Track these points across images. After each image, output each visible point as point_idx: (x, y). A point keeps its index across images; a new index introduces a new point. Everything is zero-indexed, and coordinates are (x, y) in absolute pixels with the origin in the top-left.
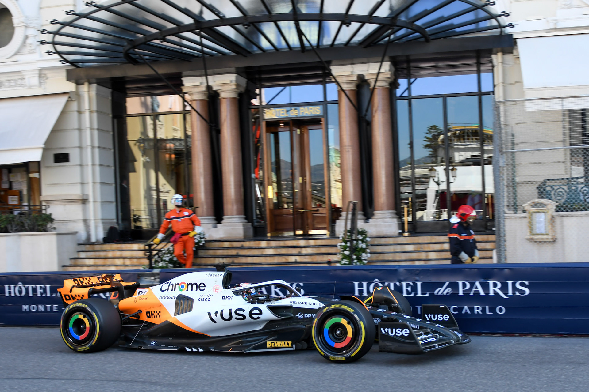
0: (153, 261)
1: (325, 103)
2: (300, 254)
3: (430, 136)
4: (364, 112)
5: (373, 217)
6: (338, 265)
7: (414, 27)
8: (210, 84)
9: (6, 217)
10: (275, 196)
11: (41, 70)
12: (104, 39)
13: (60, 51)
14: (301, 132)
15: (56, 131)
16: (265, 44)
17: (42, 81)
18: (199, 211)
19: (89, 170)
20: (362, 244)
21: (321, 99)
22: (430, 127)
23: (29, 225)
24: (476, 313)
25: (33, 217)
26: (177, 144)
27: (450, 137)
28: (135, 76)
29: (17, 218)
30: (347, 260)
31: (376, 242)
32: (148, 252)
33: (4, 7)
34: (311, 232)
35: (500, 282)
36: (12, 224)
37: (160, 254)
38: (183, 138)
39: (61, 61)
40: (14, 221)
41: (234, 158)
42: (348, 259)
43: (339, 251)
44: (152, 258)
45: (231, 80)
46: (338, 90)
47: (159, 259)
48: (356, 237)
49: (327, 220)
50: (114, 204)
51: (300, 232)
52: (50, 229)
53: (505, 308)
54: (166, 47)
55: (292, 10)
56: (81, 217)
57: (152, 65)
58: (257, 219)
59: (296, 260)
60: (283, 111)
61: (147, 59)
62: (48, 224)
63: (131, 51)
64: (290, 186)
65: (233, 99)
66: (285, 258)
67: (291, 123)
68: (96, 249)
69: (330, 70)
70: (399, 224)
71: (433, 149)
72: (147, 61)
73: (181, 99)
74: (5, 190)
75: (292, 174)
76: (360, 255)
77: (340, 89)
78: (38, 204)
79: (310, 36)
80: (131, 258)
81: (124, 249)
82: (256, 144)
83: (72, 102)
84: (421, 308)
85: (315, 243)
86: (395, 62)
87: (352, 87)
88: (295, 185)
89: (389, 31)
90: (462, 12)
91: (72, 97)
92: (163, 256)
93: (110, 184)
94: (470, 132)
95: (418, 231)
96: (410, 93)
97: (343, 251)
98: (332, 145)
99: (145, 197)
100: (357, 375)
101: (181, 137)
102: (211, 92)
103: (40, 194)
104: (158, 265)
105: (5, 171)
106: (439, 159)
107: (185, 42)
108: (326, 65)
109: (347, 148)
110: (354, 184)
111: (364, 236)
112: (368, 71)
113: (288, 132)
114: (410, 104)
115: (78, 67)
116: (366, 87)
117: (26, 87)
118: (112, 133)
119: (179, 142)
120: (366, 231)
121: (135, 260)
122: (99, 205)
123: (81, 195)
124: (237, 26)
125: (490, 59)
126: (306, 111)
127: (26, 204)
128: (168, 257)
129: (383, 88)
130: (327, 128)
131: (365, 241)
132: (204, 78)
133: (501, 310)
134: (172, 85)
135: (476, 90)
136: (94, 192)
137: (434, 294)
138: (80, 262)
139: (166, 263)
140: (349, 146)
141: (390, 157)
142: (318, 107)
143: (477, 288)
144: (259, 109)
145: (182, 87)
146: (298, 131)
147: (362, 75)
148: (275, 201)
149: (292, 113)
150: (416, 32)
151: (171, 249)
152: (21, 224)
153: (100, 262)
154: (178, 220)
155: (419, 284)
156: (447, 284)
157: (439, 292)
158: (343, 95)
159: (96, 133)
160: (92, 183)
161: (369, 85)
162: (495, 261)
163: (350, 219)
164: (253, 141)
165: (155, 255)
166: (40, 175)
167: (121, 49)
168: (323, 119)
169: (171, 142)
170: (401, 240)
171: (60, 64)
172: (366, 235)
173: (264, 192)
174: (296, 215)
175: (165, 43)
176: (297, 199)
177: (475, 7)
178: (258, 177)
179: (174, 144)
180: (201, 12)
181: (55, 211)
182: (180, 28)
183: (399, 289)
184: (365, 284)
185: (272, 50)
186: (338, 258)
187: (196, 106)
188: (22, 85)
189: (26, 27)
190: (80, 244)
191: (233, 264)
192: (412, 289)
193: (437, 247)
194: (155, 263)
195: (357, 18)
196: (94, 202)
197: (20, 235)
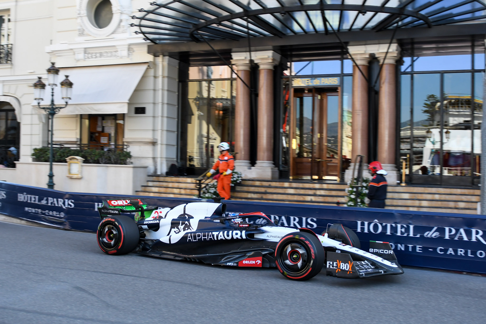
0: (202, 192)
1: (342, 75)
2: (315, 195)
3: (428, 103)
4: (373, 84)
6: (345, 206)
7: (419, 15)
8: (253, 58)
9: (99, 152)
10: (298, 146)
11: (130, 45)
12: (176, 23)
13: (144, 32)
14: (321, 97)
15: (138, 90)
16: (296, 28)
17: (130, 53)
18: (238, 156)
19: (159, 120)
21: (339, 72)
22: (429, 96)
23: (114, 159)
24: (459, 254)
25: (117, 153)
26: (224, 102)
27: (446, 104)
28: (197, 51)
29: (106, 154)
30: (352, 203)
32: (198, 185)
34: (324, 178)
35: (482, 231)
36: (102, 158)
37: (207, 188)
38: (229, 98)
39: (144, 39)
40: (104, 155)
41: (268, 116)
42: (353, 201)
43: (346, 195)
44: (201, 190)
45: (269, 55)
46: (353, 65)
47: (206, 191)
48: (361, 184)
49: (339, 169)
50: (176, 147)
51: (316, 177)
52: (128, 163)
53: (485, 252)
54: (222, 30)
55: (319, 2)
56: (151, 155)
57: (210, 43)
58: (283, 165)
59: (311, 199)
60: (308, 80)
61: (206, 39)
62: (128, 159)
63: (195, 32)
64: (310, 138)
65: (270, 70)
66: (303, 197)
67: (314, 91)
68: (160, 180)
69: (347, 49)
70: (398, 175)
71: (430, 114)
72: (206, 40)
73: (230, 69)
74: (99, 133)
75: (313, 130)
76: (363, 199)
77: (354, 64)
78: (120, 144)
79: (333, 22)
80: (185, 189)
81: (181, 181)
82: (285, 105)
83: (150, 69)
84: (412, 246)
86: (401, 44)
87: (364, 63)
88: (314, 139)
89: (398, 19)
90: (461, 4)
91: (150, 66)
92: (210, 189)
93: (174, 132)
94: (464, 101)
95: (414, 182)
96: (412, 68)
97: (350, 195)
98: (346, 107)
99: (198, 142)
100: (355, 296)
101: (227, 97)
102: (253, 64)
103: (123, 137)
104: (205, 196)
105: (100, 119)
106: (436, 123)
107: (235, 26)
108: (344, 45)
109: (357, 111)
110: (362, 142)
111: (367, 183)
112: (378, 50)
113: (311, 97)
114: (412, 78)
115: (156, 43)
116: (376, 63)
117: (118, 58)
118: (177, 93)
119: (226, 101)
121: (188, 191)
122: (164, 147)
123: (152, 139)
124: (275, 14)
125: (483, 42)
126: (327, 81)
127: (113, 143)
128: (213, 190)
129: (390, 64)
130: (342, 95)
132: (248, 53)
133: (481, 254)
134: (224, 58)
135: (469, 68)
136: (162, 137)
137: (423, 236)
138: (148, 189)
139: (211, 194)
140: (359, 110)
141: (393, 121)
142: (336, 78)
143: (461, 234)
144: (290, 79)
145: (231, 60)
146: (319, 97)
147: (374, 54)
148: (297, 151)
149: (316, 82)
150: (421, 19)
151: (216, 184)
152: (109, 158)
153: (162, 190)
155: (411, 227)
156: (435, 228)
157: (428, 234)
158: (357, 69)
159: (166, 93)
160: (160, 130)
161: (378, 61)
162: (479, 212)
163: (357, 169)
164: (283, 103)
165: (203, 188)
166: (124, 122)
167: (188, 31)
168: (339, 88)
169: (220, 101)
170: (398, 189)
171: (144, 41)
173: (289, 143)
174: (313, 164)
175: (221, 27)
176: (315, 150)
178: (285, 131)
179: (222, 103)
180: (249, 3)
181: (133, 150)
182: (233, 15)
183: (394, 229)
184: (366, 223)
185: (302, 32)
186: (346, 200)
187: (241, 75)
188: (115, 56)
189: (121, 13)
190: (149, 176)
191: (262, 199)
192: (405, 230)
193: (429, 197)
194: (203, 194)
195: (371, 9)
196: (162, 144)
197: (107, 166)
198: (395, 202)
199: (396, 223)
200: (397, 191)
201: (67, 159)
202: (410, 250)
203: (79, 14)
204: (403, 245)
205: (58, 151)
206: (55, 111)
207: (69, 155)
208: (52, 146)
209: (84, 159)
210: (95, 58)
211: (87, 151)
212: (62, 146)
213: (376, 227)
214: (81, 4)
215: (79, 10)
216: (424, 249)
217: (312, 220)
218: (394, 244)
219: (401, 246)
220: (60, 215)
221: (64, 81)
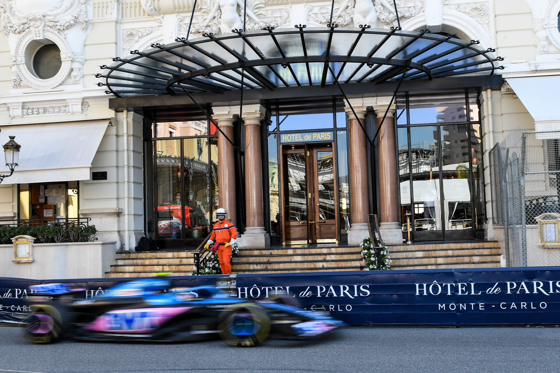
1: (335, 130)
2: (325, 261)
5: (381, 228)
11: (84, 99)
14: (310, 154)
17: (84, 108)
19: (125, 186)
21: (331, 126)
23: (73, 236)
24: (522, 308)
28: (172, 105)
32: (196, 260)
33: (52, 44)
35: (543, 282)
36: (58, 235)
39: (106, 92)
40: (60, 232)
43: (363, 258)
45: (256, 109)
49: (337, 230)
50: (143, 216)
52: (92, 239)
53: (547, 303)
56: (115, 228)
57: (192, 97)
59: (323, 265)
60: (298, 136)
62: (92, 234)
65: (256, 125)
66: (313, 264)
69: (343, 102)
70: (403, 233)
74: (42, 204)
80: (170, 265)
81: (160, 257)
83: (112, 127)
85: (336, 250)
87: (362, 116)
91: (112, 122)
93: (139, 199)
96: (409, 121)
102: (236, 120)
103: (79, 208)
105: (42, 187)
108: (341, 98)
112: (376, 103)
114: (409, 132)
115: (120, 97)
117: (69, 114)
118: (142, 154)
121: (174, 267)
122: (132, 217)
129: (389, 118)
130: (337, 151)
136: (129, 206)
137: (485, 292)
138: (119, 269)
140: (358, 167)
142: (329, 133)
143: (522, 287)
144: (278, 134)
145: (212, 115)
146: (308, 153)
147: (371, 107)
149: (306, 138)
150: (422, 71)
152: (66, 235)
153: (139, 269)
155: (472, 284)
156: (497, 284)
157: (490, 291)
158: (354, 123)
159: (132, 154)
160: (127, 198)
161: (376, 115)
162: (503, 264)
166: (78, 191)
168: (333, 143)
171: (106, 94)
180: (244, 53)
181: (98, 223)
182: (225, 66)
183: (455, 289)
184: (425, 285)
185: (295, 84)
186: (365, 263)
187: (224, 131)
188: (65, 112)
189: (72, 61)
190: (117, 253)
191: (266, 270)
193: (443, 253)
195: (378, 61)
196: (128, 215)
197: (67, 245)
198: (411, 262)
199: (456, 282)
200: (409, 250)
201: (13, 239)
203: (14, 62)
207: (12, 234)
209: (34, 238)
213: (435, 288)
214: (17, 49)
215: (16, 57)
216: (485, 306)
218: (455, 304)
221: (8, 143)
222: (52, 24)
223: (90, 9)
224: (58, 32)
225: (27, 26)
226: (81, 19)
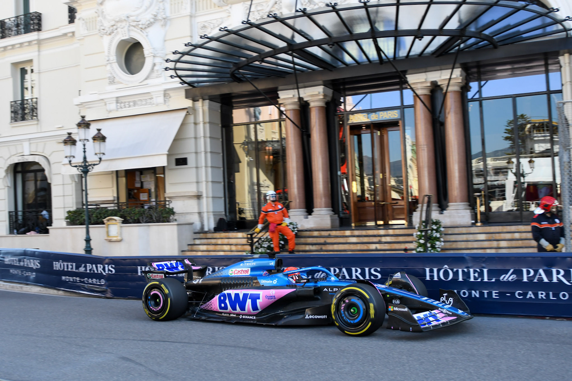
0: (254, 247)
1: (402, 108)
2: (380, 242)
4: (437, 114)
5: (447, 209)
6: (414, 252)
7: (482, 36)
8: (301, 96)
9: (139, 211)
10: (359, 190)
11: (165, 91)
12: (214, 63)
13: (180, 75)
14: (381, 133)
15: (178, 139)
16: (347, 59)
17: (166, 100)
18: (292, 204)
19: (203, 171)
20: (436, 234)
21: (399, 104)
23: (156, 218)
24: (540, 298)
25: (159, 211)
28: (240, 92)
29: (147, 212)
30: (422, 248)
31: (450, 231)
32: (250, 240)
33: (137, 42)
34: (390, 223)
35: (563, 270)
36: (143, 216)
37: (260, 242)
38: (278, 139)
39: (181, 83)
40: (144, 214)
41: (322, 158)
42: (423, 247)
43: (415, 240)
44: (254, 245)
45: (319, 91)
46: (413, 95)
47: (259, 246)
48: (430, 227)
49: (406, 211)
50: (223, 199)
51: (381, 223)
52: (172, 220)
53: (568, 294)
54: (265, 67)
55: (370, 29)
56: (196, 210)
57: (253, 83)
58: (343, 211)
59: (376, 247)
60: (364, 116)
62: (171, 216)
63: (236, 72)
65: (322, 107)
66: (367, 246)
67: (372, 127)
68: (208, 237)
69: (406, 78)
70: (472, 215)
72: (248, 79)
73: (277, 110)
74: (138, 189)
76: (434, 244)
77: (415, 95)
78: (162, 199)
79: (388, 51)
80: (236, 245)
81: (230, 237)
83: (189, 115)
84: (487, 292)
85: (394, 232)
86: (466, 68)
87: (426, 92)
88: (376, 181)
89: (459, 41)
90: (526, 21)
91: (189, 111)
92: (263, 243)
93: (220, 182)
95: (490, 221)
97: (419, 240)
101: (276, 139)
102: (302, 102)
103: (165, 192)
104: (258, 251)
105: (138, 173)
107: (280, 62)
108: (402, 75)
109: (422, 146)
110: (430, 179)
111: (438, 226)
112: (440, 77)
113: (369, 134)
114: (481, 105)
115: (194, 87)
116: (439, 91)
117: (154, 105)
118: (221, 140)
119: (276, 143)
120: (440, 221)
121: (240, 247)
122: (210, 200)
123: (197, 192)
124: (323, 46)
126: (385, 115)
127: (153, 200)
128: (267, 244)
129: (455, 92)
130: (404, 130)
131: (439, 230)
132: (296, 90)
133: (564, 296)
134: (270, 98)
136: (207, 189)
137: (499, 279)
138: (195, 248)
139: (265, 249)
140: (424, 145)
141: (463, 154)
142: (396, 111)
143: (540, 275)
144: (345, 115)
145: (278, 100)
146: (379, 133)
147: (435, 81)
148: (359, 194)
149: (373, 117)
150: (484, 40)
151: (269, 237)
152: (150, 216)
154: (275, 213)
155: (485, 271)
156: (512, 270)
157: (504, 278)
158: (418, 100)
159: (208, 140)
160: (205, 182)
161: (442, 89)
163: (425, 211)
165: (256, 243)
166: (164, 175)
167: (228, 70)
168: (400, 122)
169: (270, 144)
170: (473, 230)
171: (180, 85)
172: (440, 225)
174: (377, 208)
175: (263, 64)
176: (378, 192)
177: (539, 15)
180: (293, 36)
181: (176, 205)
182: (276, 51)
183: (466, 275)
184: (436, 270)
185: (354, 64)
186: (415, 246)
187: (289, 114)
188: (151, 104)
189: (154, 56)
190: (195, 233)
191: (321, 250)
192: (479, 275)
193: (507, 236)
194: (256, 249)
195: (429, 32)
196: (207, 197)
197: (149, 226)
198: (470, 245)
199: (468, 268)
200: (472, 232)
201: (105, 220)
202: (486, 296)
203: (108, 61)
204: (478, 292)
205: (94, 212)
206: (88, 168)
207: (106, 215)
208: (87, 207)
209: (123, 219)
210: (128, 107)
211: (125, 210)
212: (98, 207)
213: (445, 273)
214: (109, 49)
215: (108, 56)
217: (376, 271)
218: (467, 291)
219: (476, 292)
220: (100, 282)
221: (96, 135)
222: (135, 24)
223: (168, 6)
224: (141, 31)
225: (115, 27)
226: (159, 17)
